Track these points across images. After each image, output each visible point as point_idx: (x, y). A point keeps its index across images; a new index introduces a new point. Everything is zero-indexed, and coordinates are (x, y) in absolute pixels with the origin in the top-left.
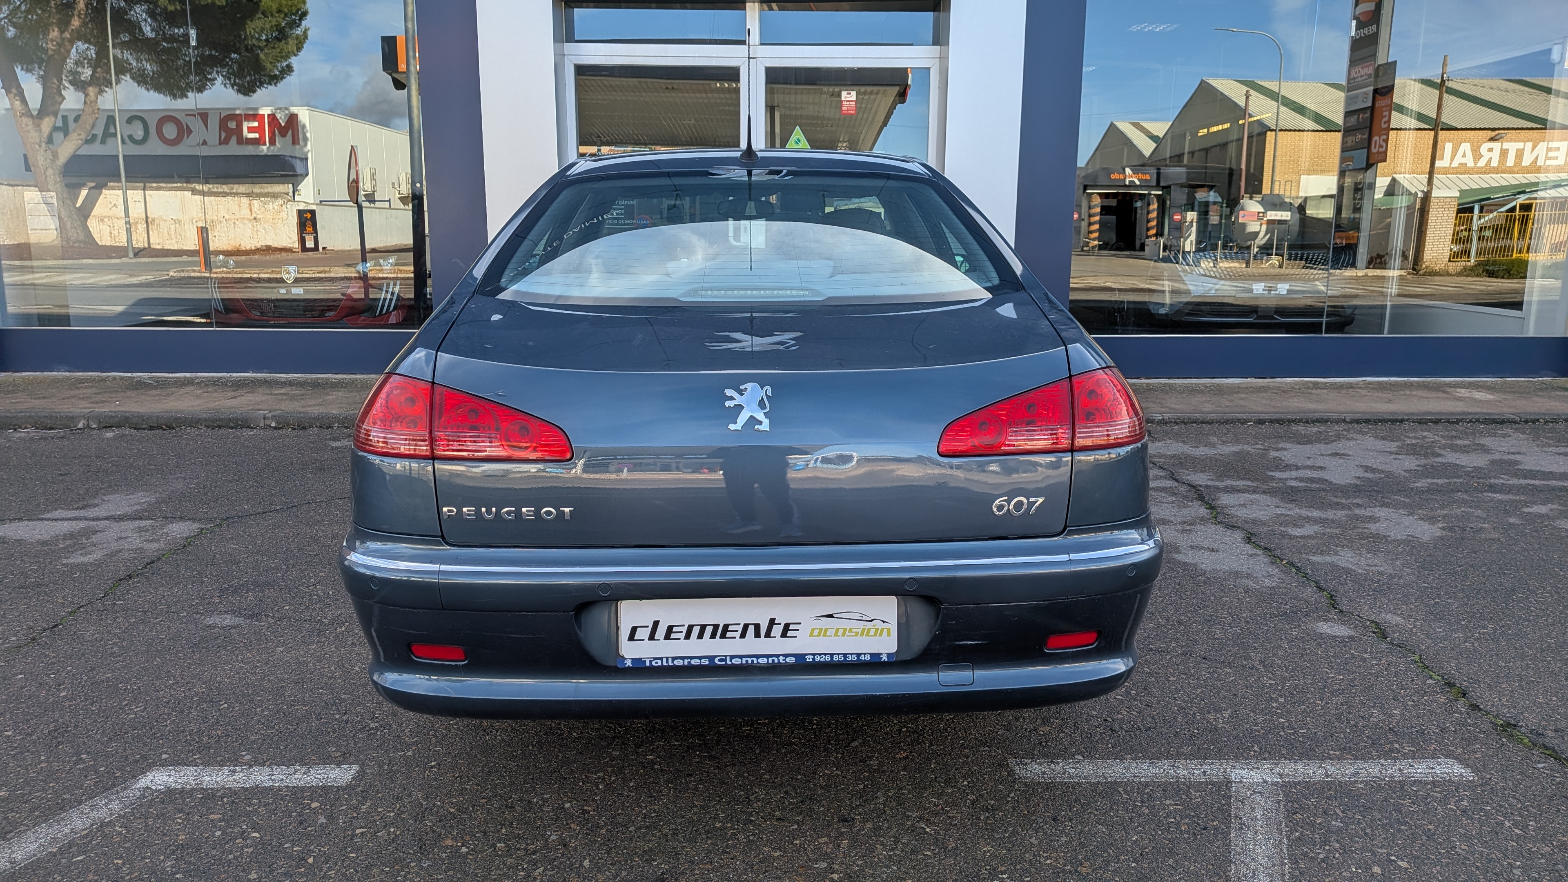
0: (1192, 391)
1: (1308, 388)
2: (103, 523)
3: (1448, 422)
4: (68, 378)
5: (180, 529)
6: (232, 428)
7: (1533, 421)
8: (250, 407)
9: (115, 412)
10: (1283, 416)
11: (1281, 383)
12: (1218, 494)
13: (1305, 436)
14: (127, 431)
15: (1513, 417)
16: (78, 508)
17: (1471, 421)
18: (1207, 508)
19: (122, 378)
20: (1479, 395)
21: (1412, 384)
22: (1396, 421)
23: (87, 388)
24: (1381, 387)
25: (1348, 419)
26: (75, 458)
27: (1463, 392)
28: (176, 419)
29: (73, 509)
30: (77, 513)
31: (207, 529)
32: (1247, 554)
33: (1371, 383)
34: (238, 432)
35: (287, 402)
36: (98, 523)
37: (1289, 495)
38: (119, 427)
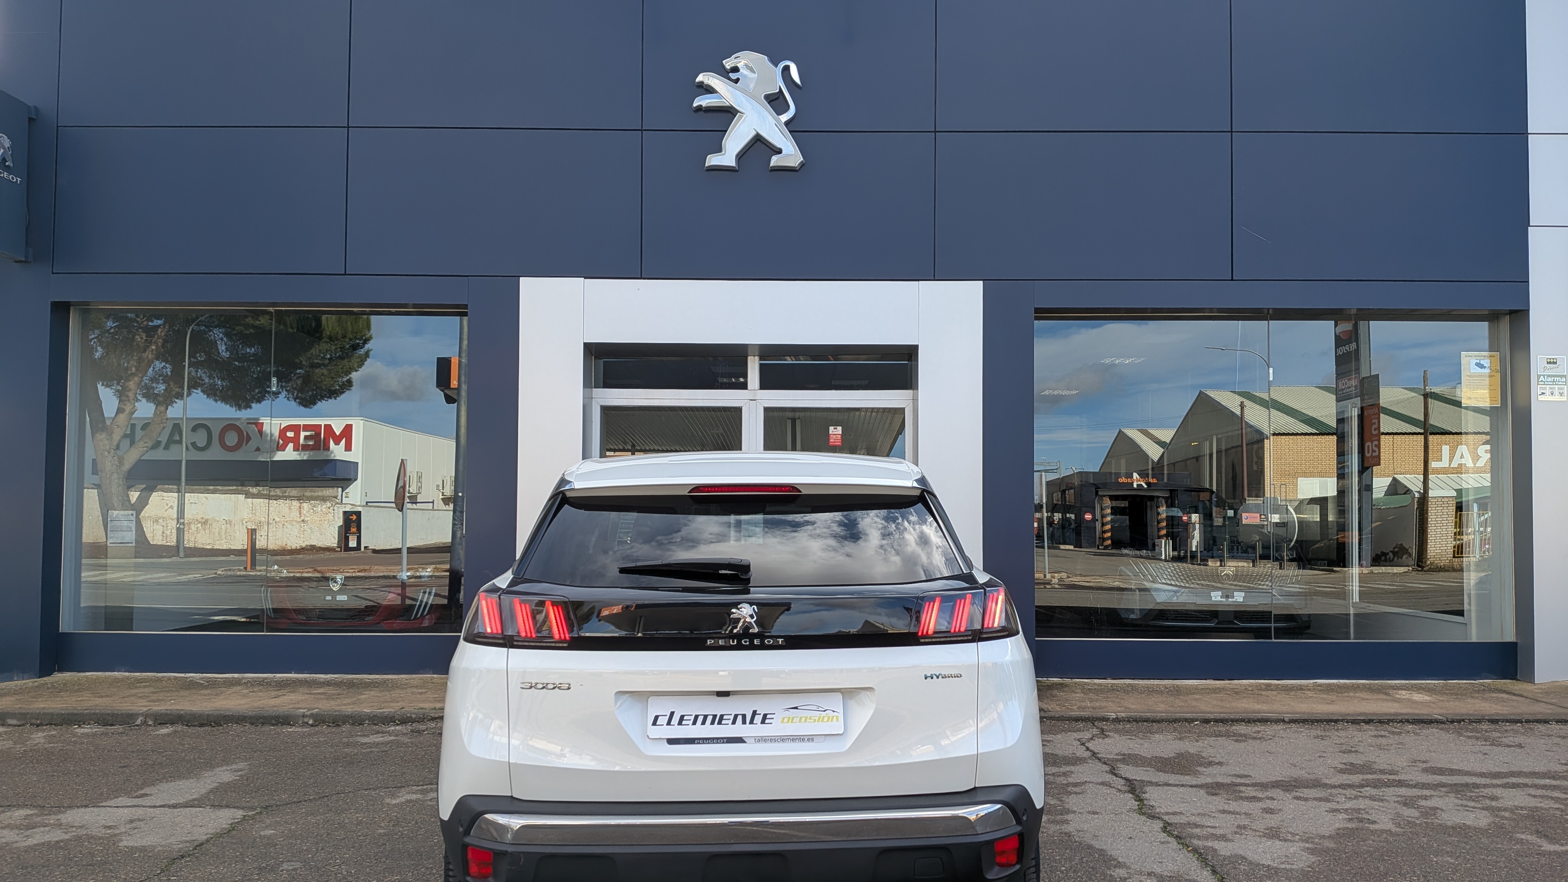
0: (1151, 691)
1: (1261, 690)
2: (158, 811)
3: (1380, 722)
4: (128, 678)
5: (225, 817)
6: (273, 725)
7: (1459, 721)
8: (291, 706)
9: (171, 710)
10: (1226, 716)
11: (1237, 685)
12: (1148, 789)
13: (1245, 735)
14: (179, 728)
15: (1440, 717)
16: (137, 797)
17: (1401, 721)
18: (1136, 801)
19: (176, 678)
20: (1417, 697)
21: (1358, 686)
22: (1331, 721)
23: (145, 687)
24: (1329, 689)
25: (1287, 719)
26: (133, 752)
27: (1404, 694)
28: (225, 716)
29: (132, 798)
30: (136, 801)
31: (249, 816)
32: (1160, 842)
33: (1320, 685)
34: (278, 729)
35: (324, 701)
36: (155, 809)
37: (1214, 789)
38: (172, 724)
